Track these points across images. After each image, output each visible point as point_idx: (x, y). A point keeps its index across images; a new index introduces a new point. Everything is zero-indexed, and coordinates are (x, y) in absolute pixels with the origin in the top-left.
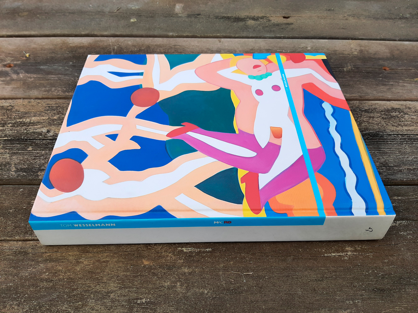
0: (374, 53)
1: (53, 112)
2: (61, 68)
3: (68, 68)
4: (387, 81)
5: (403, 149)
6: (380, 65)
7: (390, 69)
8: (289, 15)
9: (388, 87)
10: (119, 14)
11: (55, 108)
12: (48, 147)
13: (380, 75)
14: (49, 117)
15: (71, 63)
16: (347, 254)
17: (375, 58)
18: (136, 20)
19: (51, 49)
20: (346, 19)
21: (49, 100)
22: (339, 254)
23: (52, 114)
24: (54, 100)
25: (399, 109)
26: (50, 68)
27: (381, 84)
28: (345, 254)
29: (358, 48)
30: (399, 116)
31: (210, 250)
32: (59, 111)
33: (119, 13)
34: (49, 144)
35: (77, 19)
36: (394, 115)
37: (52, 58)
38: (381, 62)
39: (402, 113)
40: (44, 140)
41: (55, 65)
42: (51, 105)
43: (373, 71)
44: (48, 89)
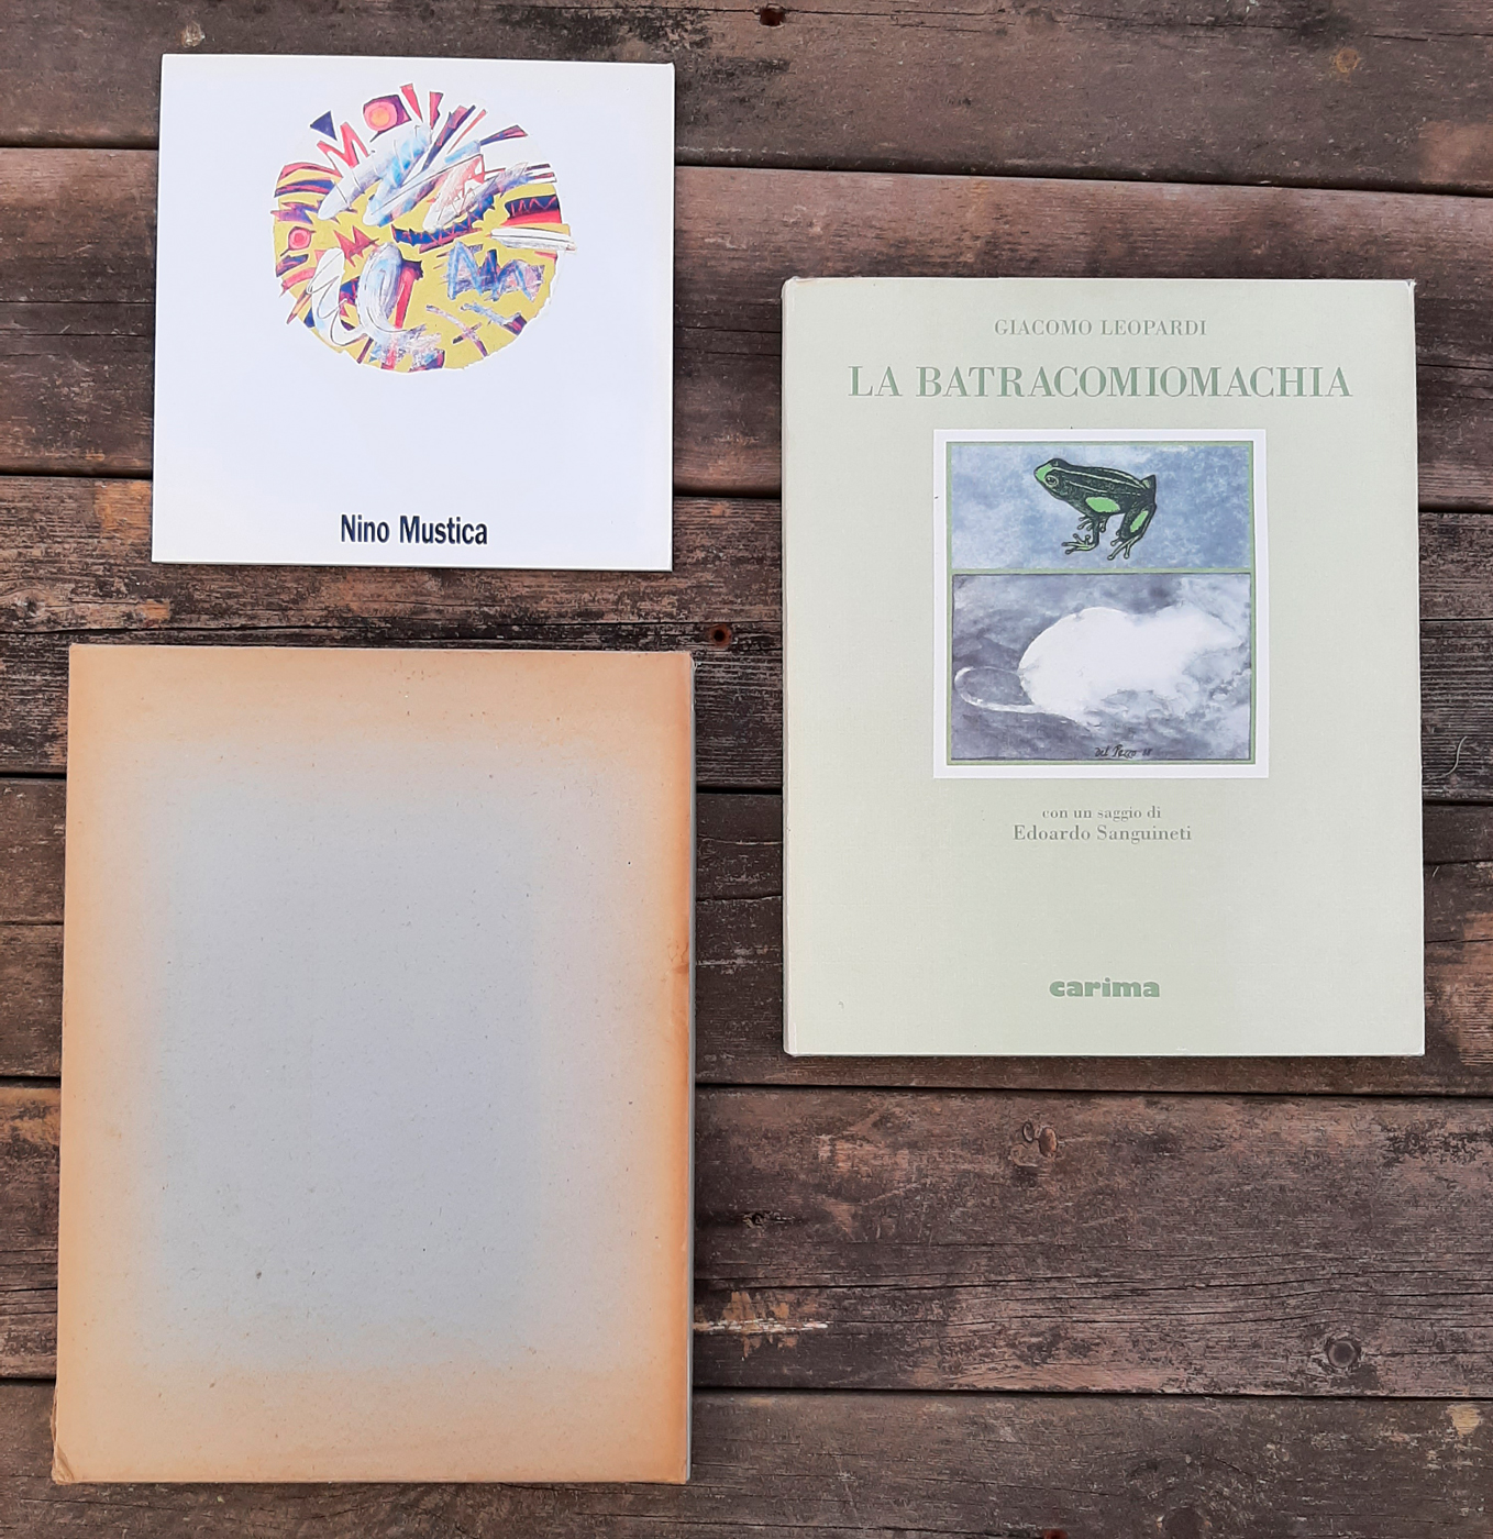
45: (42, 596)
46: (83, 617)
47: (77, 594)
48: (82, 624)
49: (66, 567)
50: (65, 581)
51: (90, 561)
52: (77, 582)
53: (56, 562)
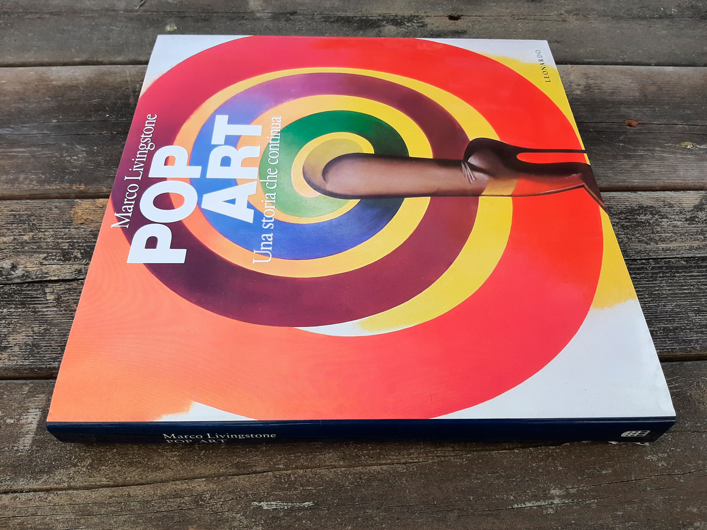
0: (612, 90)
1: (21, 226)
2: (35, 132)
3: (48, 132)
4: (632, 150)
5: (657, 289)
6: (621, 117)
7: (639, 124)
8: (459, 14)
9: (634, 162)
10: (143, 13)
11: (25, 218)
12: (14, 301)
13: (621, 136)
14: (15, 237)
15: (54, 121)
16: (552, 503)
17: (613, 103)
18: (176, 28)
19: (17, 93)
20: (564, 21)
21: (15, 201)
22: (538, 503)
23: (20, 231)
24: (23, 201)
25: (652, 207)
26: (16, 133)
27: (622, 155)
28: (549, 502)
29: (583, 82)
30: (651, 222)
31: (311, 504)
32: (34, 224)
33: (145, 11)
34: (15, 294)
35: (65, 28)
36: (643, 220)
37: (20, 111)
38: (624, 110)
39: (657, 216)
40: (5, 284)
41: (24, 125)
42: (18, 213)
43: (608, 128)
44: (11, 178)
45: (22, 262)
46: (46, 273)
47: (47, 260)
48: (45, 277)
49: (44, 245)
50: (39, 253)
51: (60, 241)
52: (48, 253)
53: (37, 242)
